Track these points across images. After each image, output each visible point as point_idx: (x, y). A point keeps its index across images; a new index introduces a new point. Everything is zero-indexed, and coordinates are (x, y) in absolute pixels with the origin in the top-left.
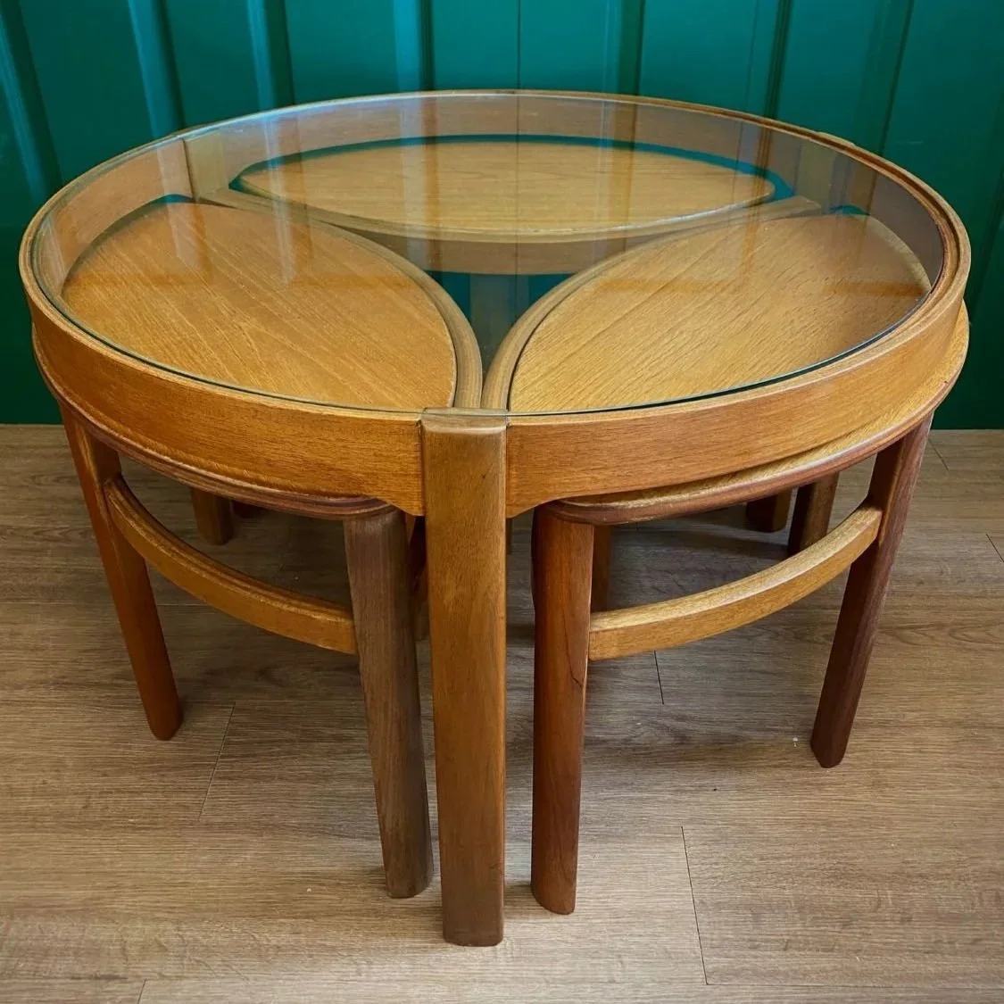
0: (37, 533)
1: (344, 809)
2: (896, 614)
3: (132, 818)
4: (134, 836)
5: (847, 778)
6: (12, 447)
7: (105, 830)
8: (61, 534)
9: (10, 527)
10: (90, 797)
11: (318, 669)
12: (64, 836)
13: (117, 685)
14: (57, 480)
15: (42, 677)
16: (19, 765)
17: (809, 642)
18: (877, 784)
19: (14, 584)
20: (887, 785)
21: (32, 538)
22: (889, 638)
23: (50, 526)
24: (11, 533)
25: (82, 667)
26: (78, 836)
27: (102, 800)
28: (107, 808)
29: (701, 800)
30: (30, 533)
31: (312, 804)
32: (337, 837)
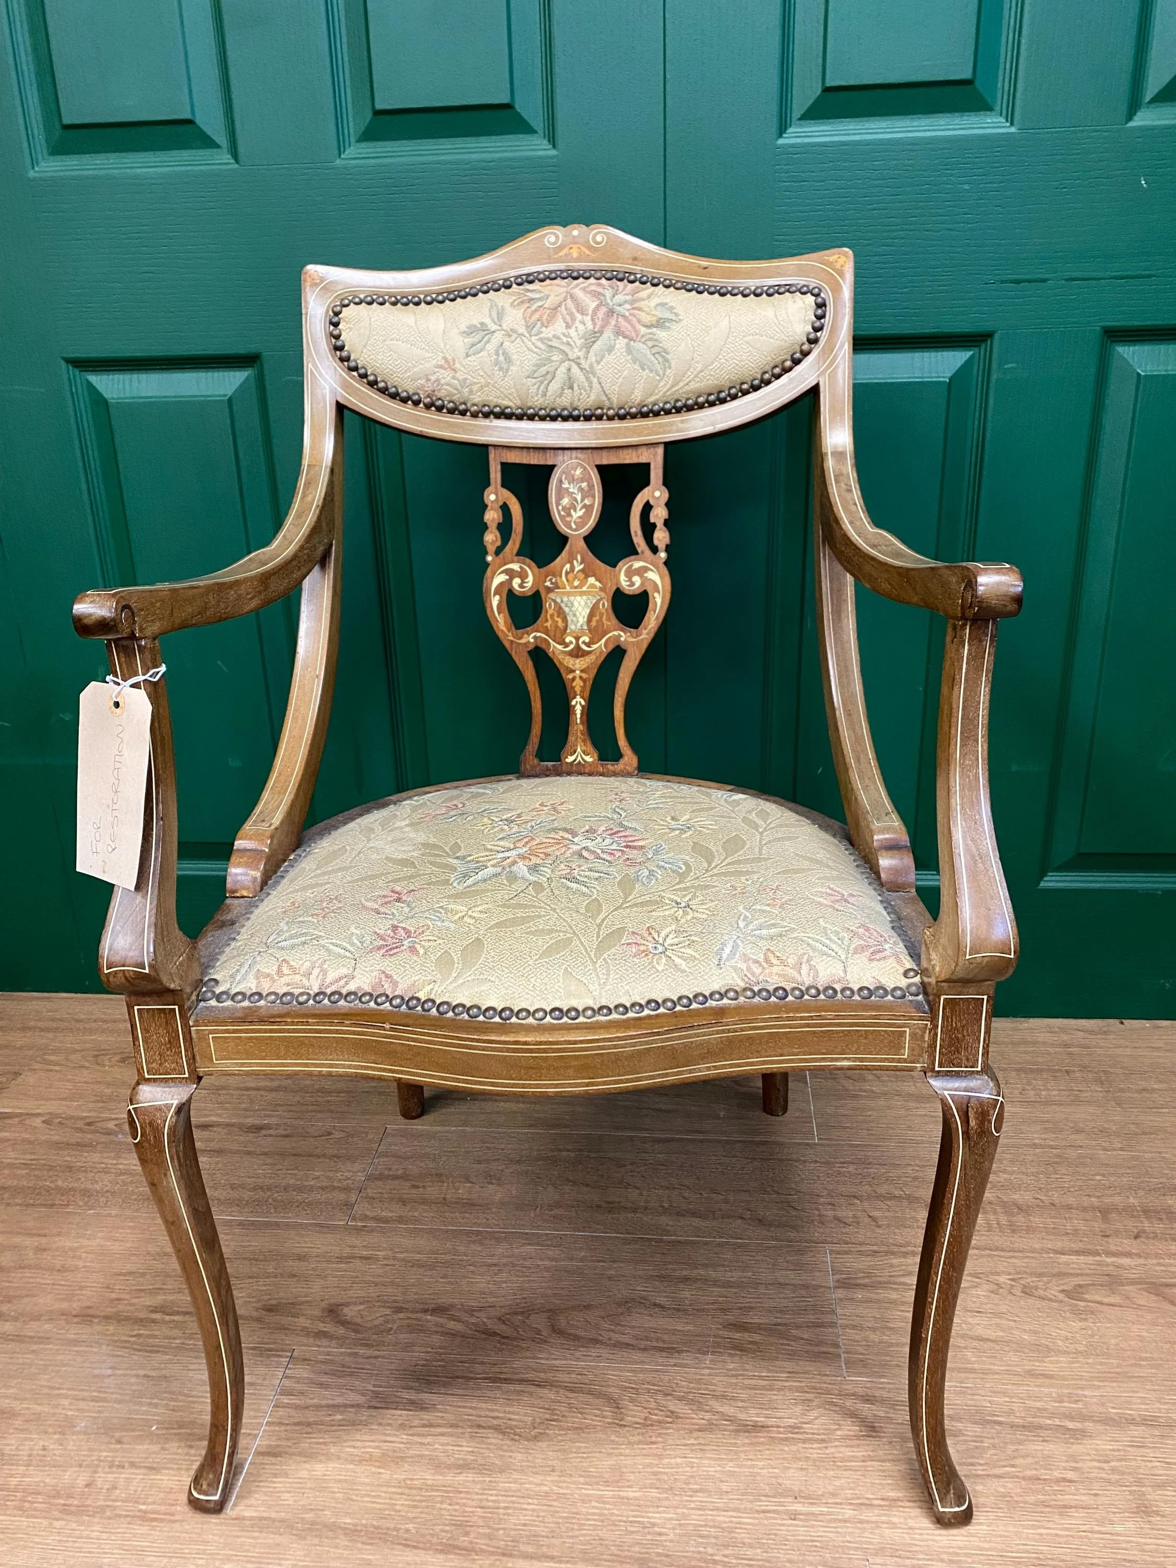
0: (89, 1124)
1: (415, 1507)
2: (1159, 1264)
3: (144, 1504)
4: (144, 1530)
5: (1100, 1500)
6: (78, 1021)
7: (109, 1518)
8: (116, 1125)
9: (58, 1116)
10: (95, 1472)
11: (399, 1310)
12: (58, 1524)
13: (153, 1321)
14: (123, 1060)
15: (65, 1305)
16: (18, 1423)
17: (1042, 1298)
18: (1144, 1510)
19: (52, 1185)
20: (1157, 1513)
21: (80, 1130)
22: (1153, 1297)
23: (106, 1115)
24: (60, 1123)
25: (114, 1296)
26: (74, 1526)
27: (111, 1477)
28: (115, 1488)
29: (895, 1520)
30: (80, 1124)
31: (374, 1497)
32: (401, 1547)
